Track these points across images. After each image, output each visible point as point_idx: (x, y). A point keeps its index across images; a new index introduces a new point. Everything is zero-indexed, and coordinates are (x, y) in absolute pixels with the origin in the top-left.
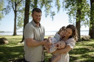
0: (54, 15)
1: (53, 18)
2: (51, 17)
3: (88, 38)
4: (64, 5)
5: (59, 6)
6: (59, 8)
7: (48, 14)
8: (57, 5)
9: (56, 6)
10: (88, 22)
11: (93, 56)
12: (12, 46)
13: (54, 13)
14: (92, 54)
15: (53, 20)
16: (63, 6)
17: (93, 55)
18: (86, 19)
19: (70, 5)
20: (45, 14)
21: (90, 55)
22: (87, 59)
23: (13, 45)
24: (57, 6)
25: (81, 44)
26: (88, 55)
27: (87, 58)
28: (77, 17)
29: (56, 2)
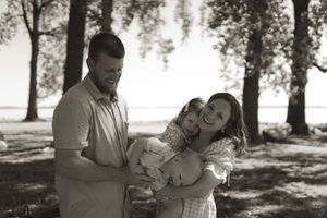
0: (170, 50)
3: (285, 132)
4: (206, 16)
5: (189, 18)
6: (186, 27)
7: (150, 48)
8: (182, 15)
9: (176, 20)
10: (284, 77)
11: (299, 196)
12: (22, 160)
13: (171, 44)
14: (296, 190)
15: (166, 67)
16: (203, 20)
17: (299, 192)
18: (280, 67)
19: (226, 16)
20: (141, 48)
21: (289, 192)
22: (282, 207)
23: (24, 156)
24: (181, 21)
25: (261, 152)
26: (282, 192)
27: (279, 204)
28: (248, 59)
29: (178, 6)
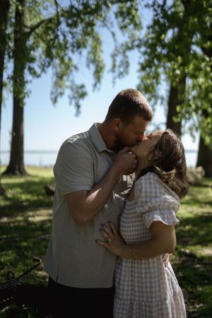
0: (83, 95)
1: (78, 106)
2: (73, 102)
3: (199, 176)
4: (118, 63)
5: (101, 65)
6: (98, 73)
7: (61, 94)
8: (94, 61)
9: (88, 66)
13: (83, 90)
15: (78, 113)
16: (114, 66)
20: (52, 93)
24: (93, 67)
29: (89, 53)
